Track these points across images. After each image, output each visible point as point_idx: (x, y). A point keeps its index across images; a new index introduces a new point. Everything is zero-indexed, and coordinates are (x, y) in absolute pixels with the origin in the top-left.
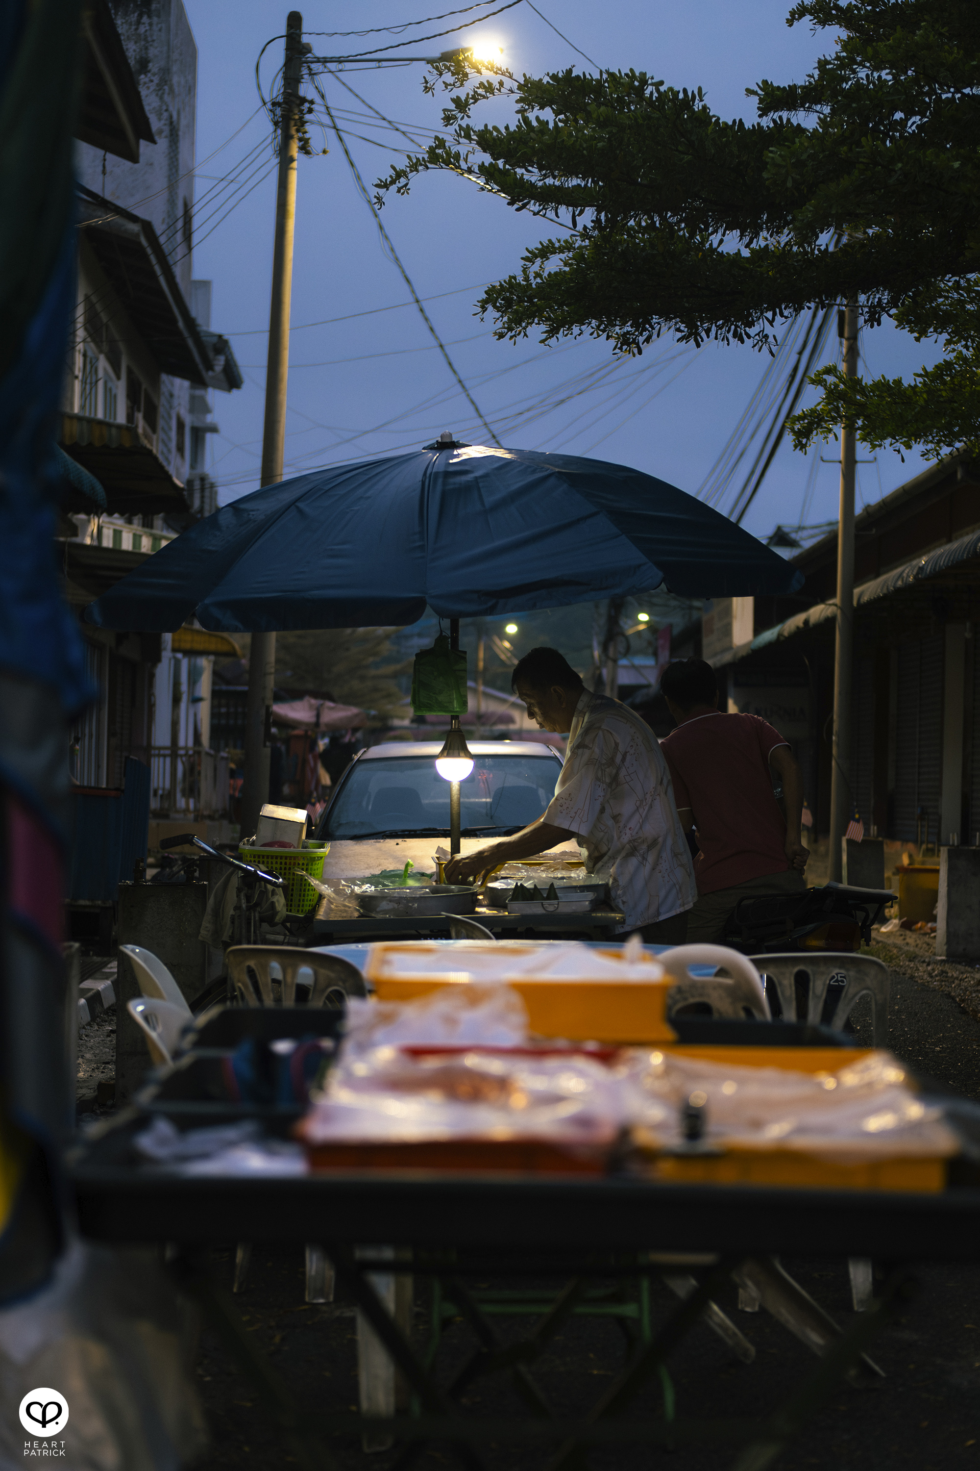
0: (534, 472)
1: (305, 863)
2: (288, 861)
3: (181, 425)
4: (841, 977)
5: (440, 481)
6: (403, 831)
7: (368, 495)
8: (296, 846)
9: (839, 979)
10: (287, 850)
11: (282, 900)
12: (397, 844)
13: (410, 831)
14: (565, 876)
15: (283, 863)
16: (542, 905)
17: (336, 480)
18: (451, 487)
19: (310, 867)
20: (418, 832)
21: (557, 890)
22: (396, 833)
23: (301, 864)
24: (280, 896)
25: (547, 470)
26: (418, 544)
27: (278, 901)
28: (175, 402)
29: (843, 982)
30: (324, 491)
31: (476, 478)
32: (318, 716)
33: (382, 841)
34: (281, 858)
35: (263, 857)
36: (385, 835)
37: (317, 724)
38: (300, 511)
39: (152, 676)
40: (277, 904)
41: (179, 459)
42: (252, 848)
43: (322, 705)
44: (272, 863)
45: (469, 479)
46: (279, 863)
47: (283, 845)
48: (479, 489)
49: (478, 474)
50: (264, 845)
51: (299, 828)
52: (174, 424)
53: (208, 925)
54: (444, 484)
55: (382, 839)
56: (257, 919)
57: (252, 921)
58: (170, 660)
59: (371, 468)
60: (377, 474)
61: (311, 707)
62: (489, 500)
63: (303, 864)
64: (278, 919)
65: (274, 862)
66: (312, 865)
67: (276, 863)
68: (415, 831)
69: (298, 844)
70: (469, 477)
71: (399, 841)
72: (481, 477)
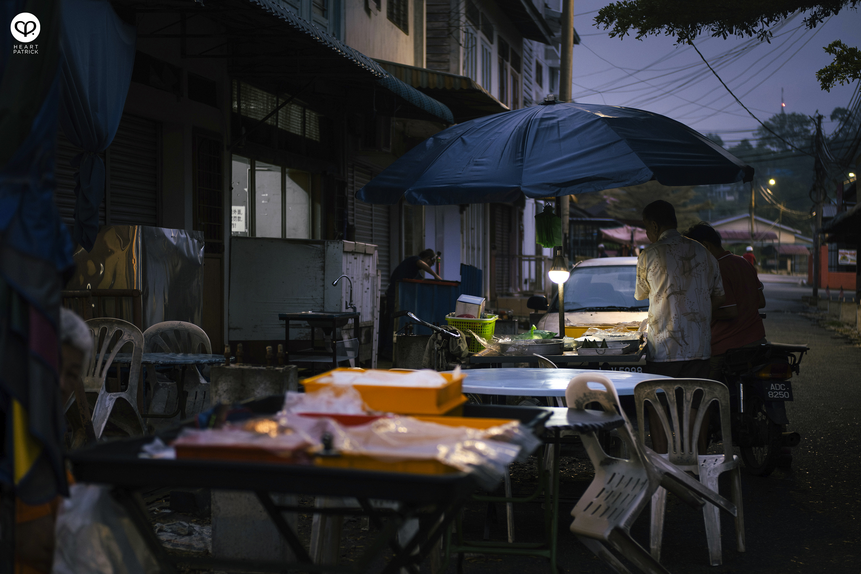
0: (589, 118)
1: (480, 326)
2: (471, 325)
3: (539, 68)
4: (781, 393)
5: (537, 123)
6: (597, 308)
7: (500, 131)
8: (476, 316)
9: (780, 394)
10: (470, 319)
11: (466, 345)
12: (592, 315)
13: (600, 308)
14: (621, 335)
15: (469, 326)
16: (596, 350)
17: (483, 124)
18: (543, 127)
19: (483, 328)
20: (605, 309)
21: (607, 343)
22: (593, 309)
23: (478, 327)
24: (464, 343)
25: (597, 117)
26: (520, 158)
27: (463, 346)
28: (534, 54)
29: (782, 396)
30: (476, 130)
31: (558, 121)
32: (632, 237)
33: (584, 313)
34: (467, 323)
35: (458, 323)
36: (586, 310)
37: (632, 241)
38: (463, 141)
39: (521, 214)
40: (462, 348)
41: (538, 87)
42: (453, 318)
43: (634, 230)
44: (463, 326)
45: (554, 122)
46: (466, 326)
47: (469, 316)
48: (559, 127)
49: (559, 119)
50: (458, 317)
51: (478, 307)
52: (534, 67)
53: (426, 358)
54: (539, 125)
55: (584, 312)
56: (443, 355)
57: (441, 356)
58: (533, 204)
59: (505, 116)
60: (509, 119)
61: (628, 231)
62: (563, 133)
63: (479, 327)
64: (463, 355)
65: (464, 326)
66: (484, 327)
67: (465, 326)
68: (603, 308)
69: (478, 316)
70: (555, 121)
71: (593, 313)
72: (561, 121)
